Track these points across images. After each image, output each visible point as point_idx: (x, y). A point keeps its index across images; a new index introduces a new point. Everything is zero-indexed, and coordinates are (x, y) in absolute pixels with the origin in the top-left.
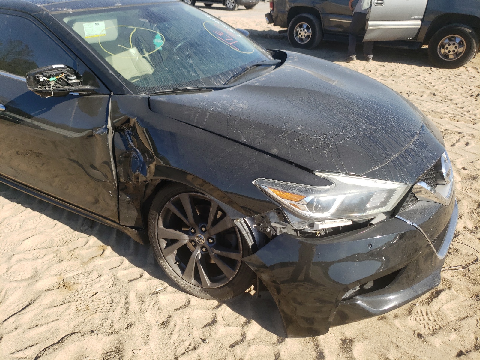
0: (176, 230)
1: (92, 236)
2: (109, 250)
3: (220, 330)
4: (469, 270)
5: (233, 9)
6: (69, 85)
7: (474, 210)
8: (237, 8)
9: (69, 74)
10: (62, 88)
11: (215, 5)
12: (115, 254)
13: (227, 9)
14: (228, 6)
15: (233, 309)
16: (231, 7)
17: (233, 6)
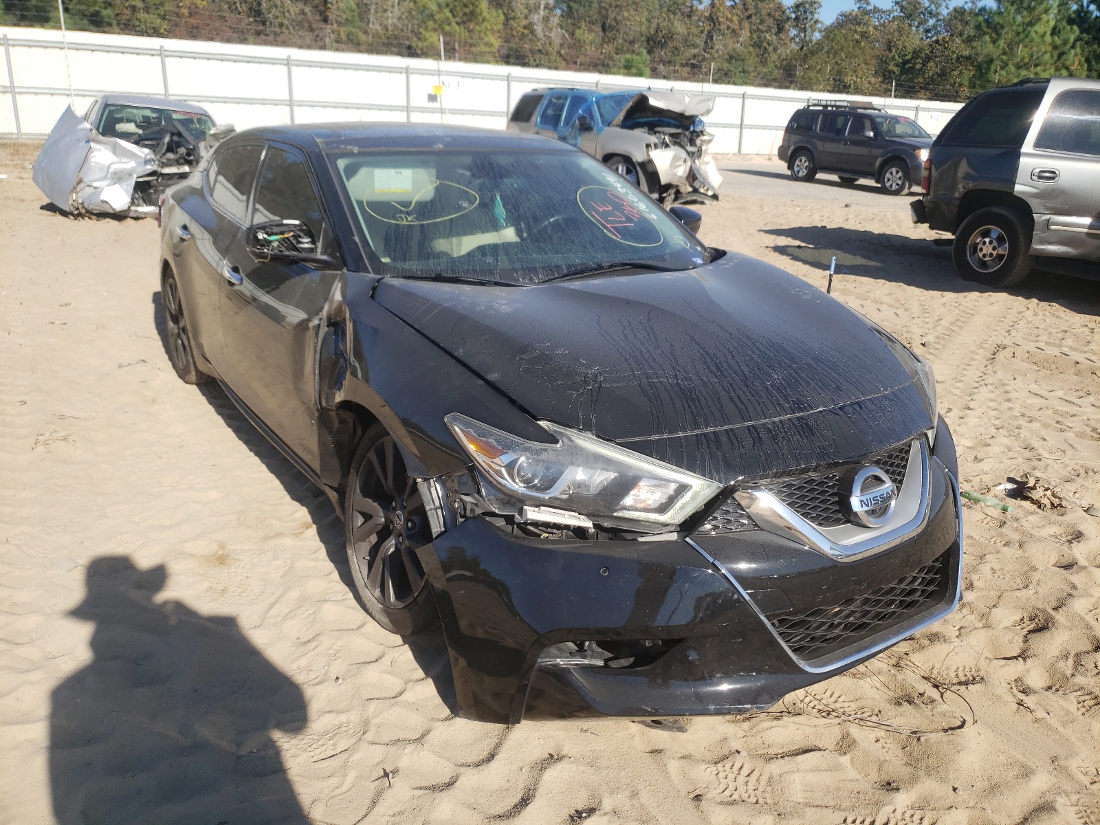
0: (374, 501)
1: (304, 507)
2: (313, 531)
3: (372, 674)
4: (919, 739)
5: (897, 193)
6: (297, 249)
7: (1072, 654)
8: (906, 191)
9: (301, 234)
10: (287, 253)
11: (862, 181)
12: (317, 538)
13: (883, 191)
14: (888, 185)
15: (416, 658)
16: (895, 188)
17: (898, 184)
